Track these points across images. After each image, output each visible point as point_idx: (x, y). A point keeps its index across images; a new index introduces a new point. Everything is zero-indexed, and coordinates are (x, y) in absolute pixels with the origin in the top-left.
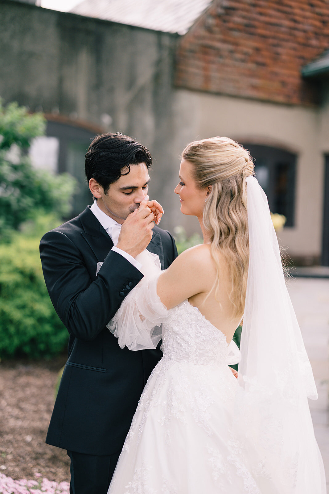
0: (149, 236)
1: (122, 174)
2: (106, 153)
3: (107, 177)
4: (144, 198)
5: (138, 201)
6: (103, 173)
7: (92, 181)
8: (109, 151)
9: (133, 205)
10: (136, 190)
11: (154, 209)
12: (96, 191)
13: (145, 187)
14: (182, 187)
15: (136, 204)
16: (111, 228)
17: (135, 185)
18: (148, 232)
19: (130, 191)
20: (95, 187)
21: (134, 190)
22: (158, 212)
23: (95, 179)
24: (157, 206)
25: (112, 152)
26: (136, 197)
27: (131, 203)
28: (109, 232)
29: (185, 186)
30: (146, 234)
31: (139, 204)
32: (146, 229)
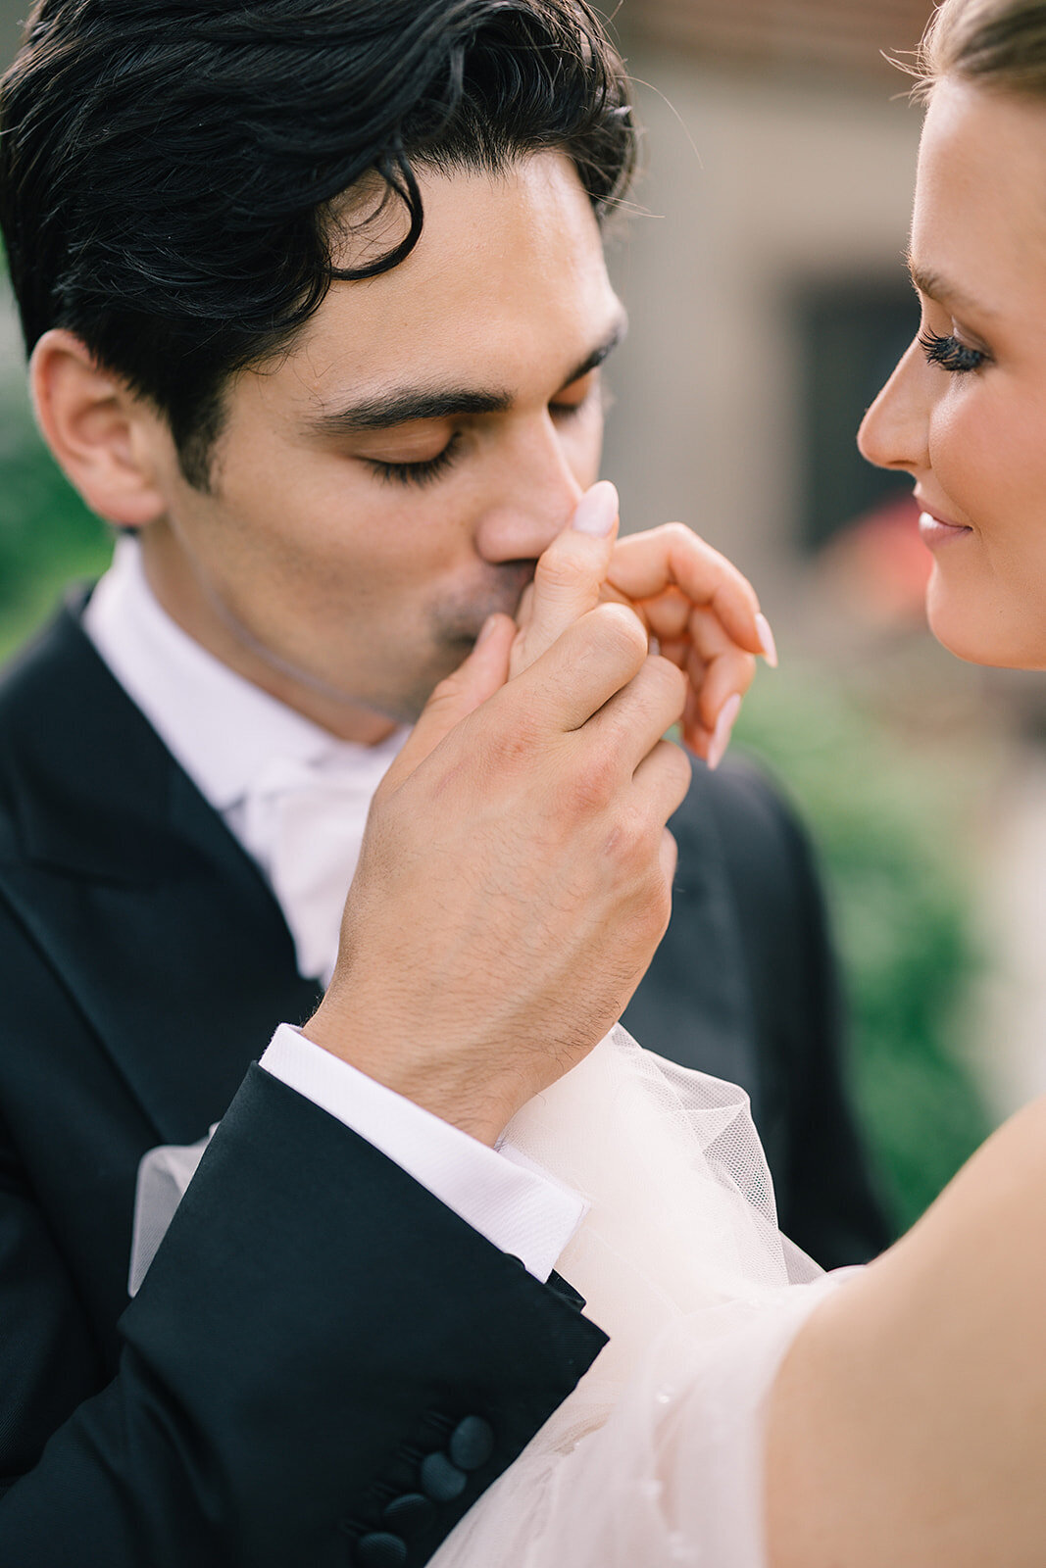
0: (643, 899)
1: (342, 262)
2: (175, 53)
3: (194, 309)
4: (573, 507)
5: (510, 536)
6: (143, 269)
7: (55, 357)
8: (200, 37)
9: (461, 579)
10: (486, 427)
11: (670, 614)
12: (101, 456)
13: (571, 395)
14: (940, 392)
15: (493, 572)
16: (271, 797)
17: (478, 379)
18: (639, 858)
19: (426, 439)
20: (100, 422)
21: (476, 434)
22: (710, 637)
23: (82, 332)
24: (702, 583)
25: (233, 44)
26: (493, 506)
27: (440, 562)
28: (257, 833)
29: (995, 379)
30: (615, 884)
31: (521, 570)
32: (615, 838)
